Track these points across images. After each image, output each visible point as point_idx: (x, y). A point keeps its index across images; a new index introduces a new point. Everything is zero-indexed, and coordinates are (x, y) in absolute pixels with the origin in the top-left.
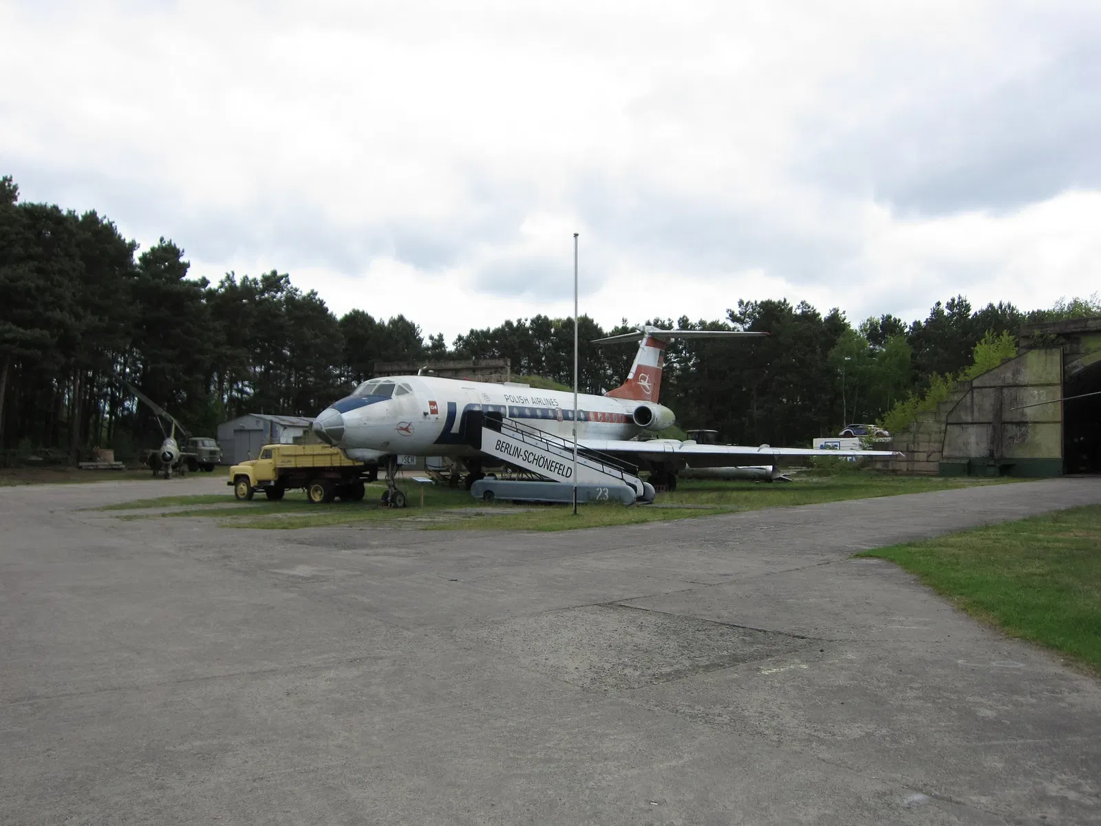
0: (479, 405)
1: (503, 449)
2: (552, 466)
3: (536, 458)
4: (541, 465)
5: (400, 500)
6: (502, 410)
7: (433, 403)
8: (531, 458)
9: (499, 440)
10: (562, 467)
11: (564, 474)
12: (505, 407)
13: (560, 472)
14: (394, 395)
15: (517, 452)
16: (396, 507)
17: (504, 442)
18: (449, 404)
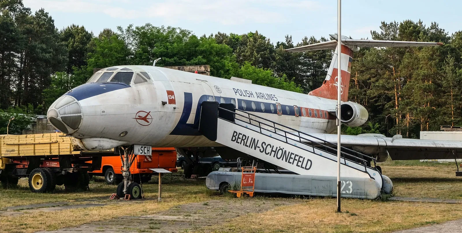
0: (212, 96)
1: (239, 140)
2: (290, 158)
3: (274, 149)
4: (279, 157)
5: (136, 192)
6: (232, 102)
7: (170, 93)
8: (269, 150)
9: (235, 132)
10: (301, 159)
11: (304, 166)
12: (234, 99)
13: (300, 164)
14: (132, 83)
15: (254, 143)
16: (132, 198)
17: (240, 134)
18: (186, 94)
